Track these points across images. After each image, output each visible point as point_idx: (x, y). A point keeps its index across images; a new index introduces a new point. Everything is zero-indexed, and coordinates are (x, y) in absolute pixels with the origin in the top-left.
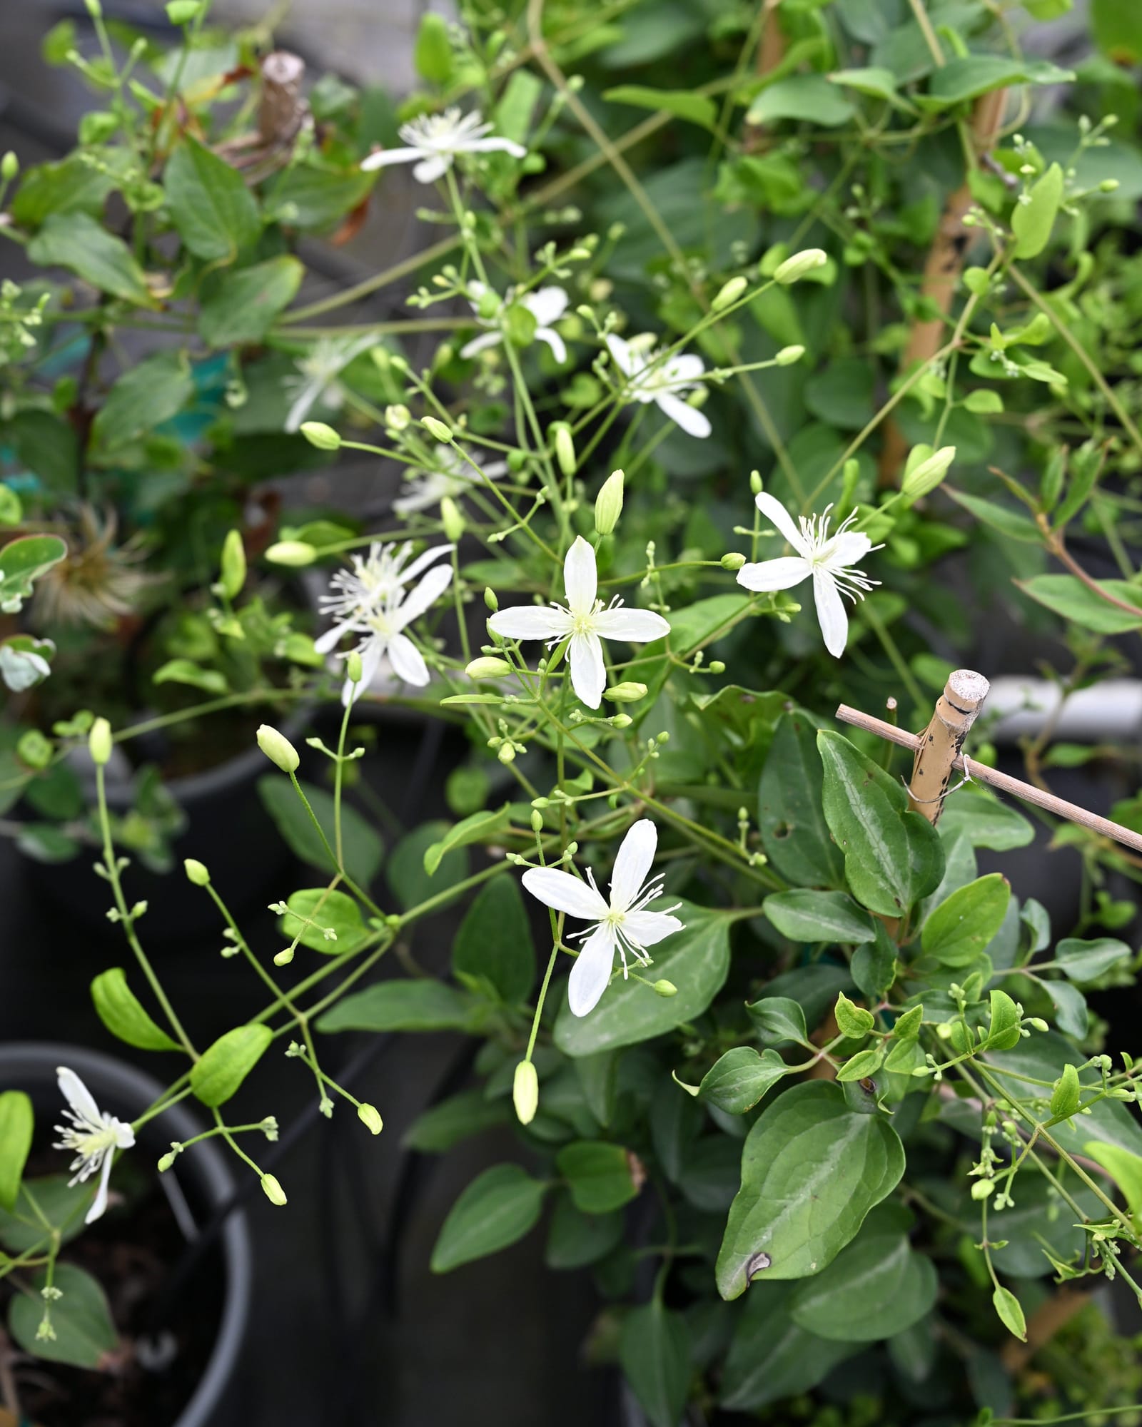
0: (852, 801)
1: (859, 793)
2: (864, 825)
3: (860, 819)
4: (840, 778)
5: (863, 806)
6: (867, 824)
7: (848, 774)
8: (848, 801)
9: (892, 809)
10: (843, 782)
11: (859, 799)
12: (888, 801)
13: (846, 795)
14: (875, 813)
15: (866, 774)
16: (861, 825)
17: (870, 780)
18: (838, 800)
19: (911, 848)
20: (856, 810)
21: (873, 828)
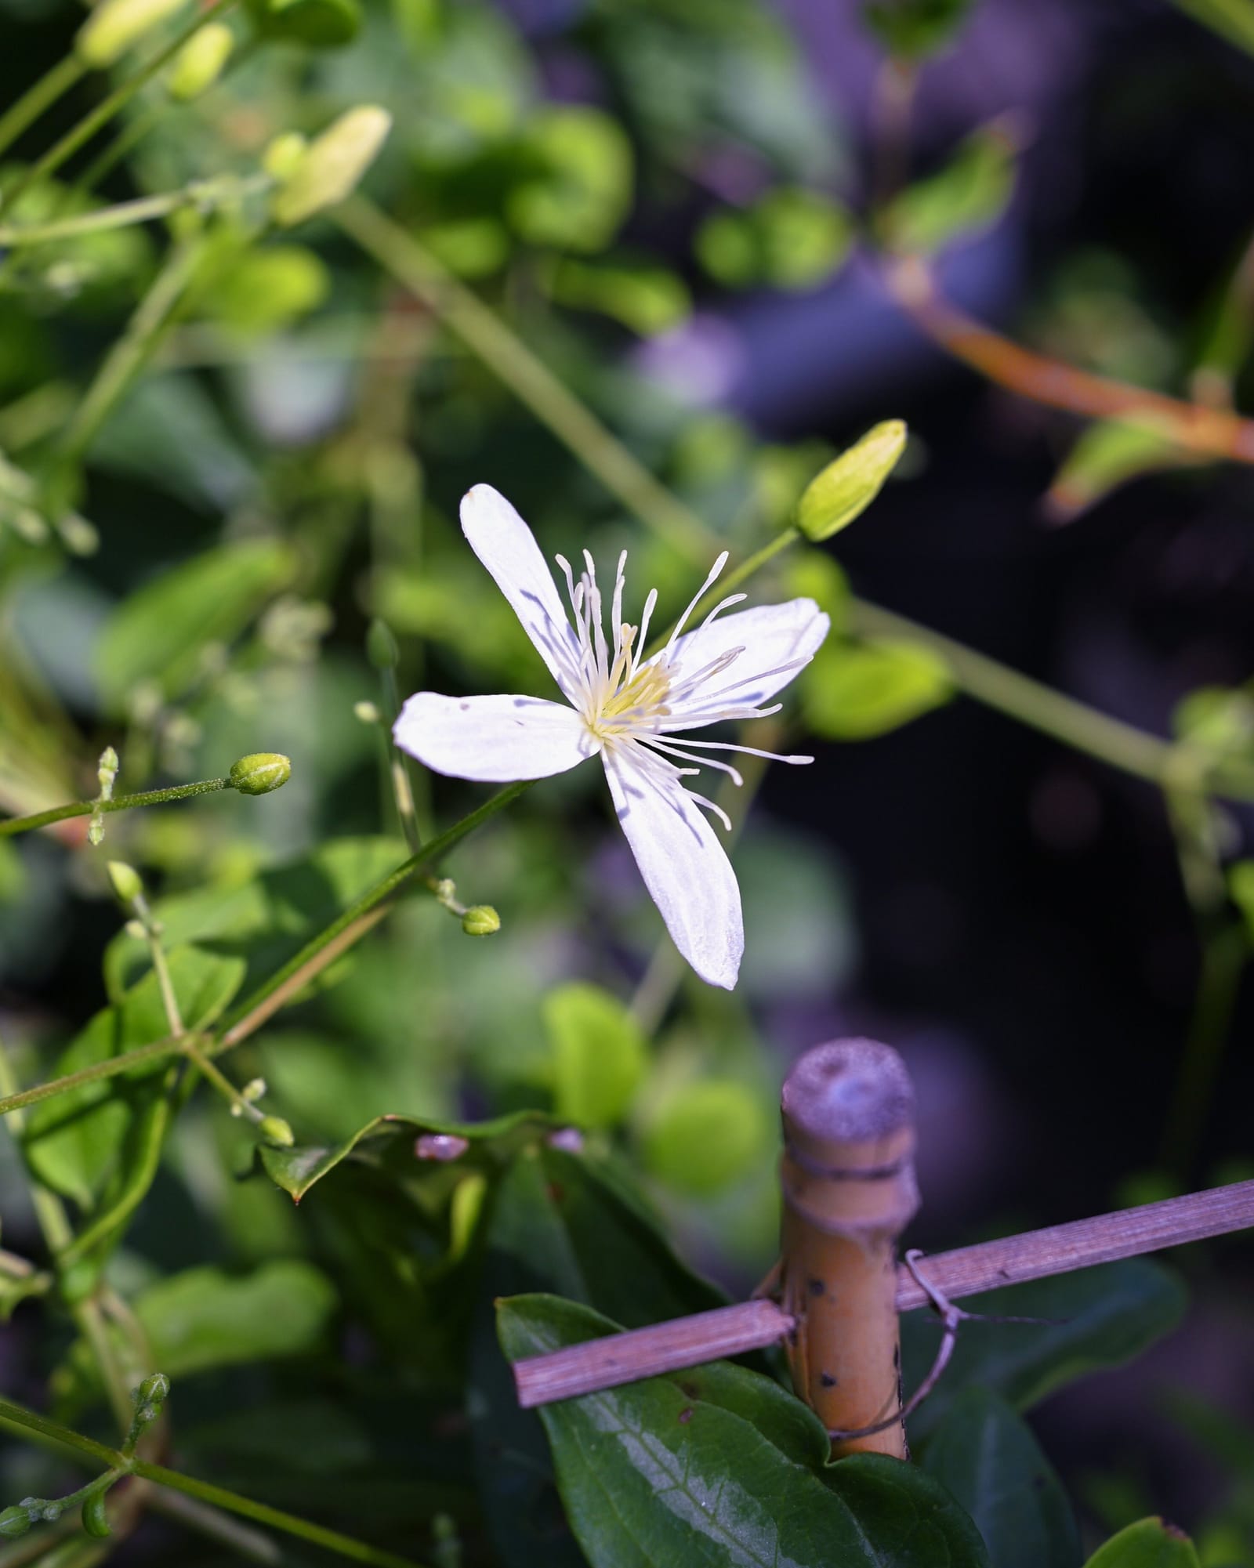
0: (660, 1482)
1: (673, 1449)
2: (715, 1534)
3: (699, 1522)
4: (602, 1429)
5: (696, 1483)
6: (724, 1529)
7: (621, 1405)
8: (646, 1484)
9: (785, 1460)
10: (612, 1437)
11: (676, 1464)
12: (768, 1443)
13: (634, 1472)
14: (736, 1487)
15: (678, 1390)
16: (708, 1540)
17: (693, 1403)
18: (612, 1497)
19: (877, 1549)
20: (677, 1503)
21: (743, 1532)
